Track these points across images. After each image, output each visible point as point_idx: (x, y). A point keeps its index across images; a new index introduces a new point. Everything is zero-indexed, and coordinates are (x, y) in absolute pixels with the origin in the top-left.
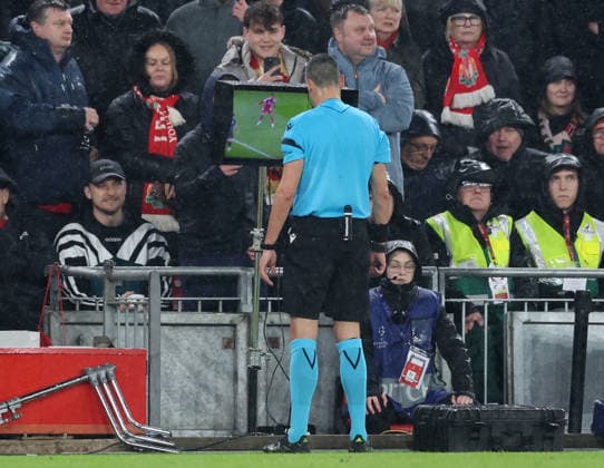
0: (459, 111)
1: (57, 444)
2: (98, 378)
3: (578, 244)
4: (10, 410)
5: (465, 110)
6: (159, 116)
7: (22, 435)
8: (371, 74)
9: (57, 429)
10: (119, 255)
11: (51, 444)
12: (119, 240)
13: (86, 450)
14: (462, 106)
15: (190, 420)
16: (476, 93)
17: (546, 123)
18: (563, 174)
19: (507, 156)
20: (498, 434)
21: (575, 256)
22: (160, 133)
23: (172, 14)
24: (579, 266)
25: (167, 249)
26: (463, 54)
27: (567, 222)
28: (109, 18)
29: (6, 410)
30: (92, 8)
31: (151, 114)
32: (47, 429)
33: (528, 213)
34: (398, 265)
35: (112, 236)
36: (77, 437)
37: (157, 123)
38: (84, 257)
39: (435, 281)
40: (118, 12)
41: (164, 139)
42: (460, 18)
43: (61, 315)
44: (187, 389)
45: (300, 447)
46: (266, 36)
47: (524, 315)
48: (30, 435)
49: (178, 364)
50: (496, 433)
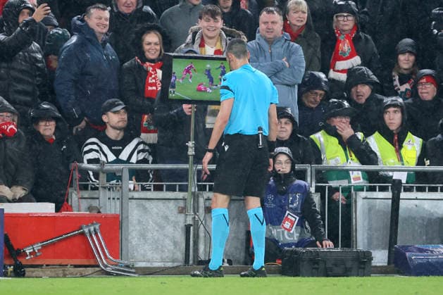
0: (339, 72)
1: (64, 270)
2: (89, 231)
3: (403, 151)
4: (34, 250)
5: (342, 71)
6: (152, 74)
7: (42, 265)
8: (280, 49)
9: (64, 261)
10: (120, 157)
11: (60, 271)
12: (121, 148)
13: (81, 274)
14: (340, 68)
15: (157, 256)
16: (349, 61)
17: (397, 78)
18: (391, 109)
19: (363, 101)
20: (330, 266)
21: (401, 159)
22: (152, 85)
23: (164, 13)
24: (403, 164)
25: (150, 154)
26: (341, 38)
27: (396, 138)
28: (124, 15)
29: (32, 250)
30: (115, 9)
31: (147, 73)
32: (57, 261)
33: (374, 133)
34: (281, 163)
35: (116, 146)
36: (76, 266)
37: (150, 78)
38: (99, 159)
39: (309, 173)
40: (130, 11)
41: (154, 88)
42: (341, 16)
43: (78, 193)
44: (156, 238)
45: (218, 273)
46: (212, 23)
47: (364, 194)
48: (47, 265)
49: (151, 222)
50: (329, 265)
